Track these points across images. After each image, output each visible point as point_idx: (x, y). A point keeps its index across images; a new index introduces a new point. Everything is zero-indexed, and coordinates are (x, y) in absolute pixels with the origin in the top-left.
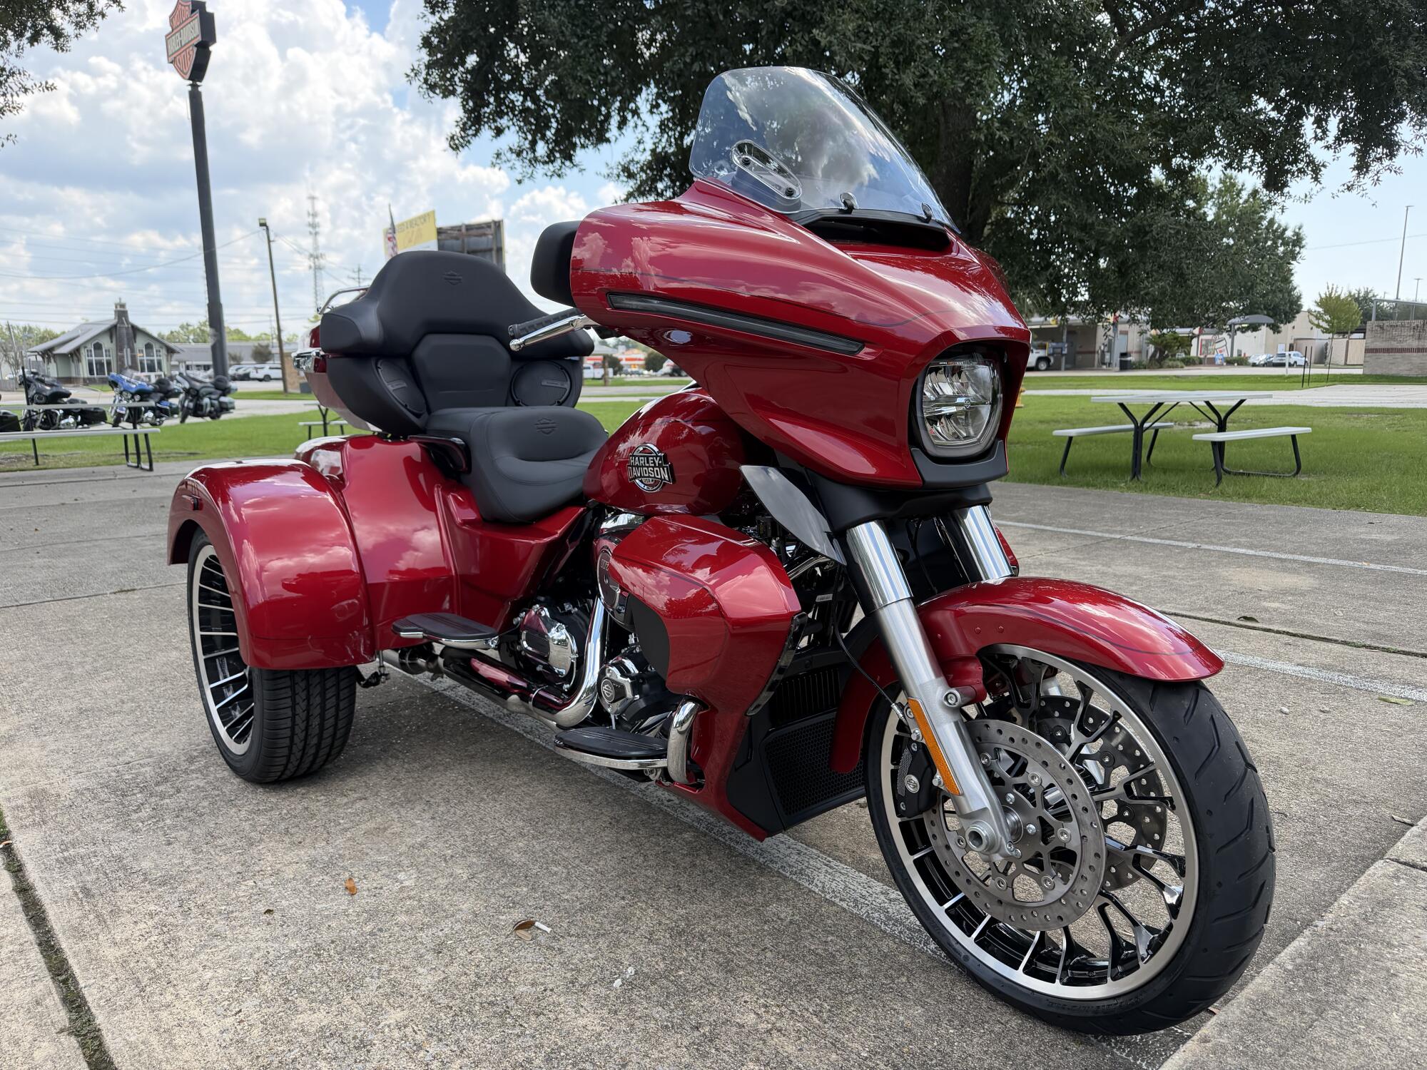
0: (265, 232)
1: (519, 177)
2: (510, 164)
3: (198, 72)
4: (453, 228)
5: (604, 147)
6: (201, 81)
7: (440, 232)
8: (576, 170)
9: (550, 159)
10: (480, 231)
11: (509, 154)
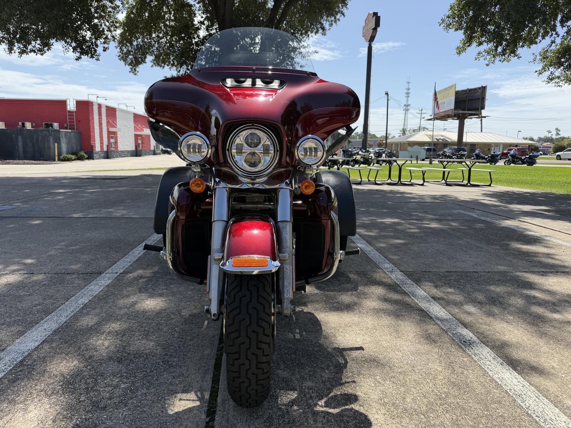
0: (387, 97)
1: (487, 63)
2: (483, 58)
3: (372, 39)
4: (462, 91)
5: (533, 46)
6: (372, 41)
7: (457, 93)
8: (516, 58)
9: (503, 53)
10: (475, 91)
11: (484, 53)
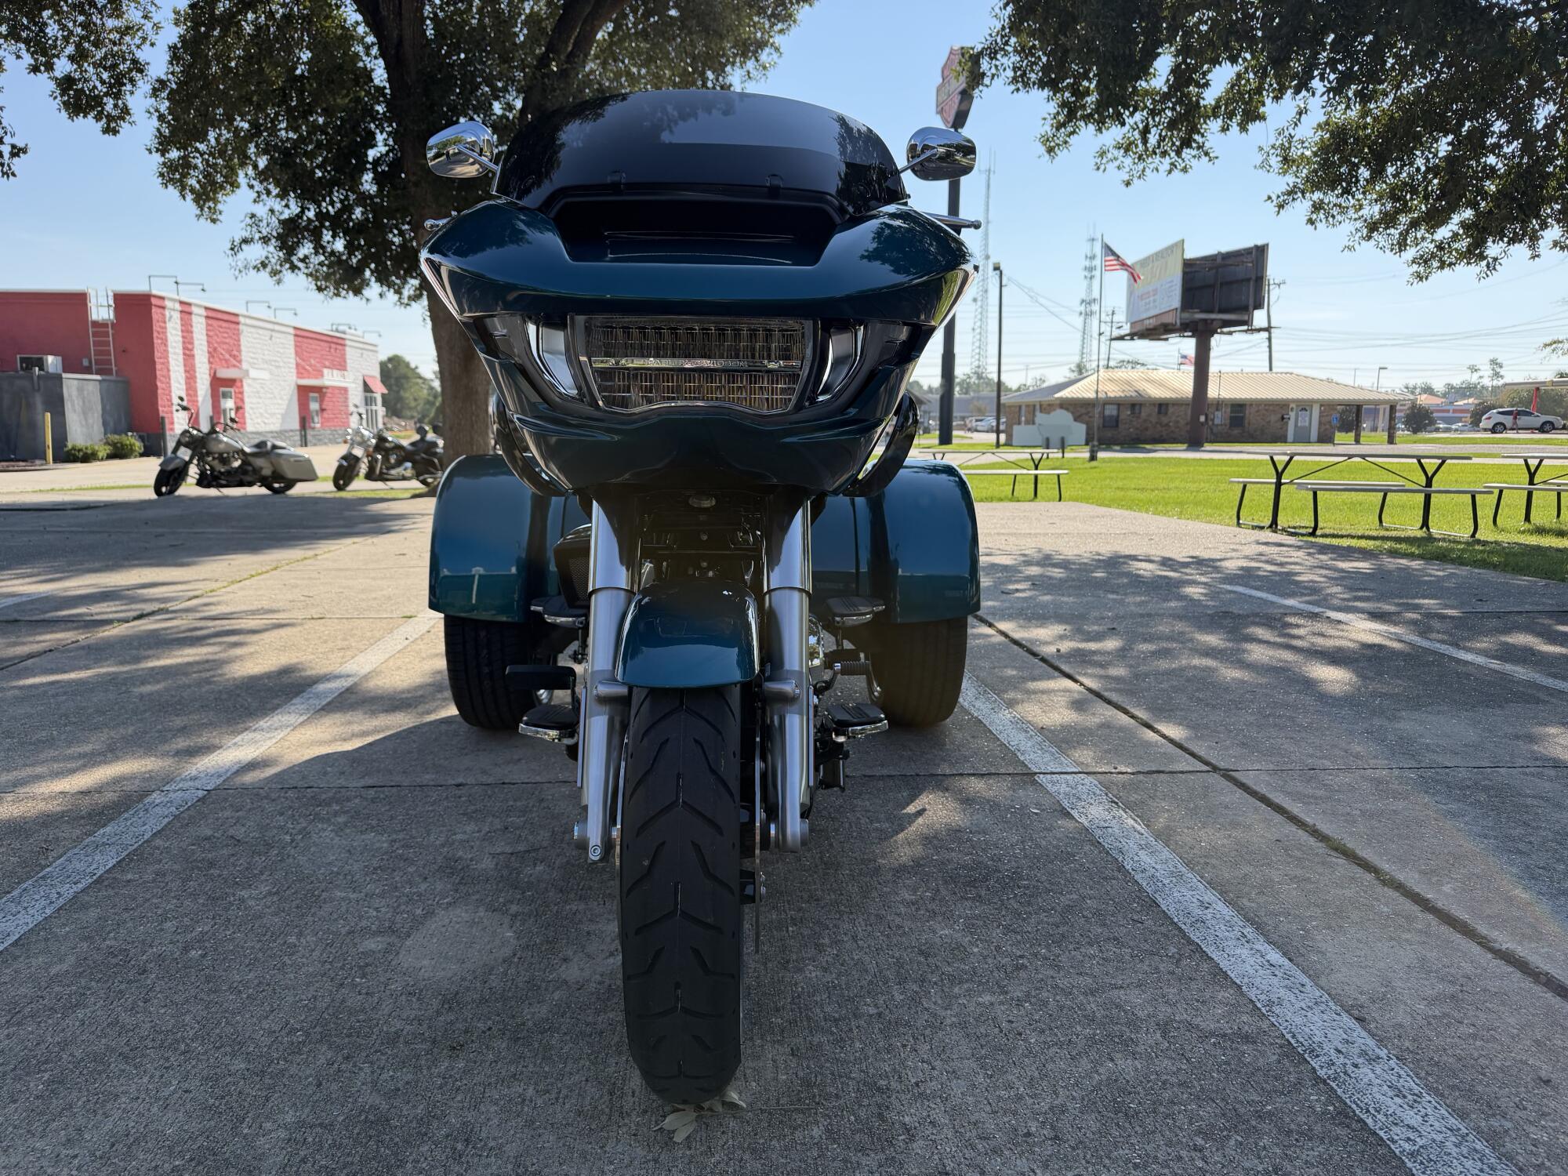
0: (998, 277)
4: (1203, 259)
7: (1190, 266)
10: (1238, 258)
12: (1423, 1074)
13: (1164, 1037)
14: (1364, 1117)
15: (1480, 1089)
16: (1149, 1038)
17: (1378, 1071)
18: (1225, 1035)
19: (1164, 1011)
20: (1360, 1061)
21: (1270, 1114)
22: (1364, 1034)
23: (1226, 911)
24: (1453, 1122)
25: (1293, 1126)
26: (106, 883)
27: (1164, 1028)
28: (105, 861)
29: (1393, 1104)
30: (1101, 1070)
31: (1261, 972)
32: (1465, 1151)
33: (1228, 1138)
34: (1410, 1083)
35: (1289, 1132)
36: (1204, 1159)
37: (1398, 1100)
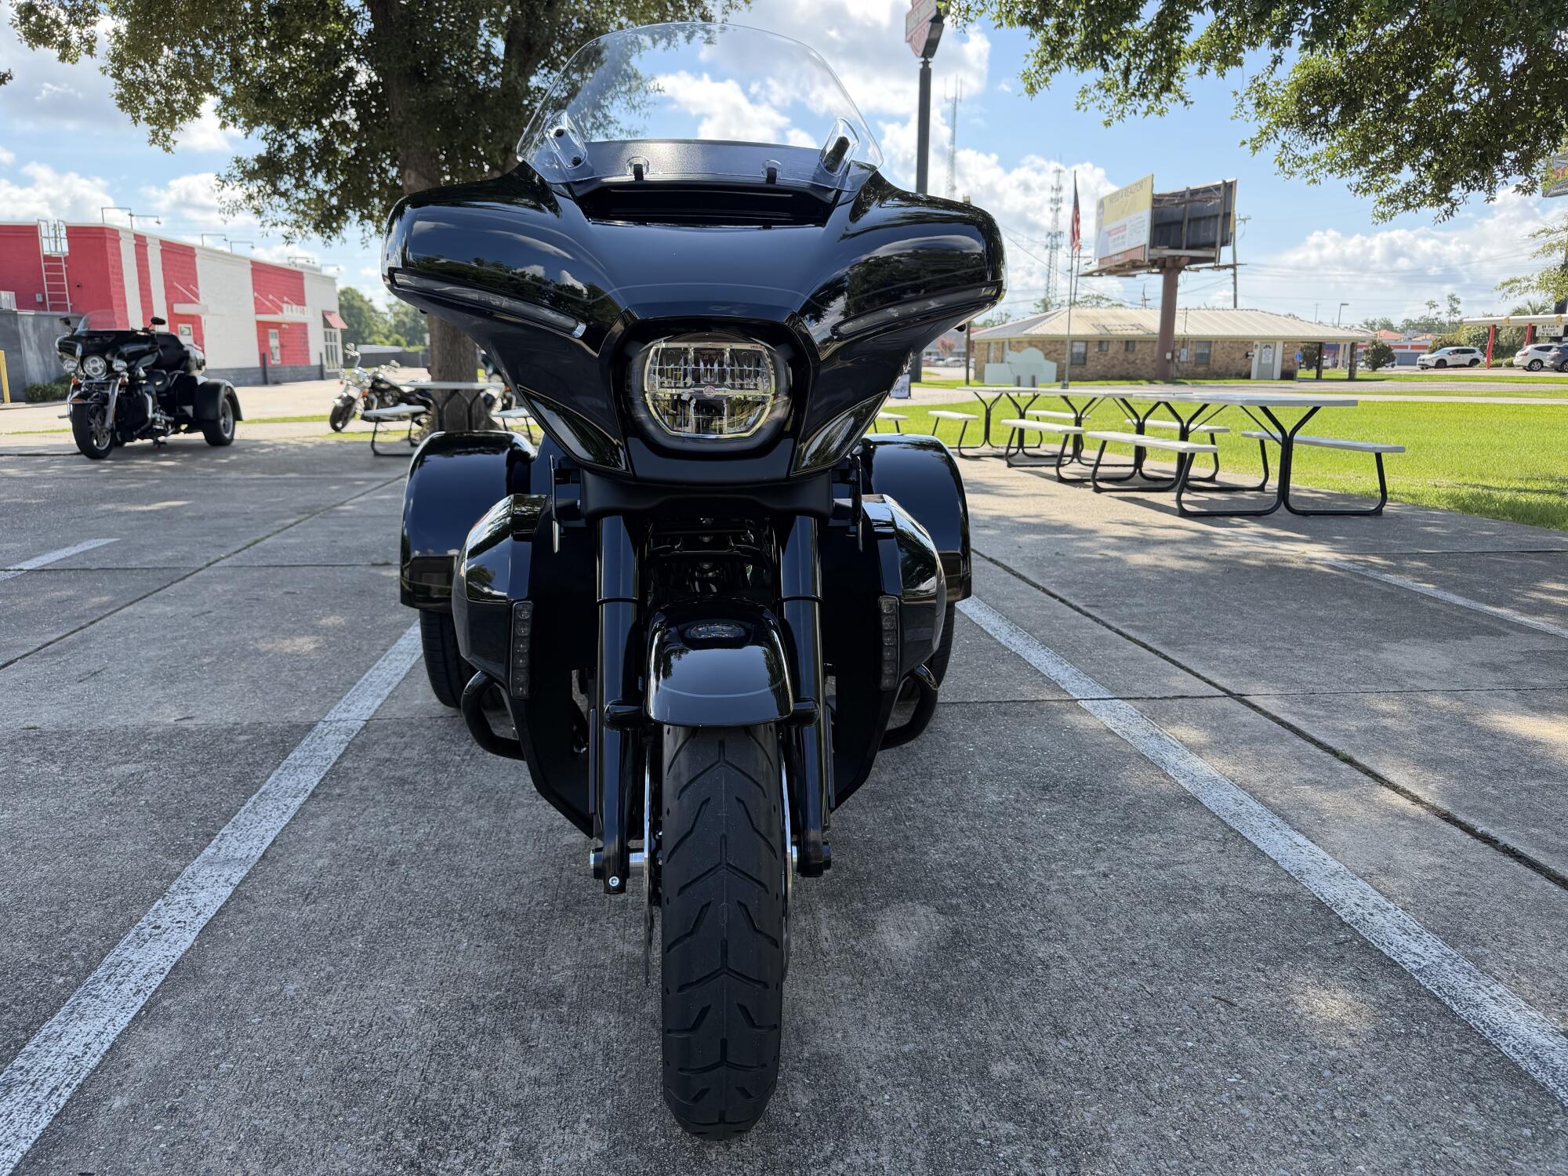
3: (930, 48)
4: (1174, 195)
6: (932, 54)
7: (1157, 200)
10: (1207, 195)
11: (1096, 91)
12: (1422, 919)
13: (1223, 897)
14: (1381, 948)
15: (1466, 928)
16: (1211, 899)
17: (1389, 917)
18: (1269, 895)
19: (1219, 880)
20: (1375, 911)
21: (1311, 947)
22: (1375, 892)
23: (1257, 807)
24: (1447, 950)
25: (1329, 955)
26: (321, 797)
27: (1222, 891)
28: (311, 779)
29: (1401, 940)
30: (1179, 920)
31: (1290, 851)
32: (1457, 968)
33: (1282, 963)
34: (1413, 926)
35: (1326, 959)
36: (1266, 976)
37: (1405, 937)
